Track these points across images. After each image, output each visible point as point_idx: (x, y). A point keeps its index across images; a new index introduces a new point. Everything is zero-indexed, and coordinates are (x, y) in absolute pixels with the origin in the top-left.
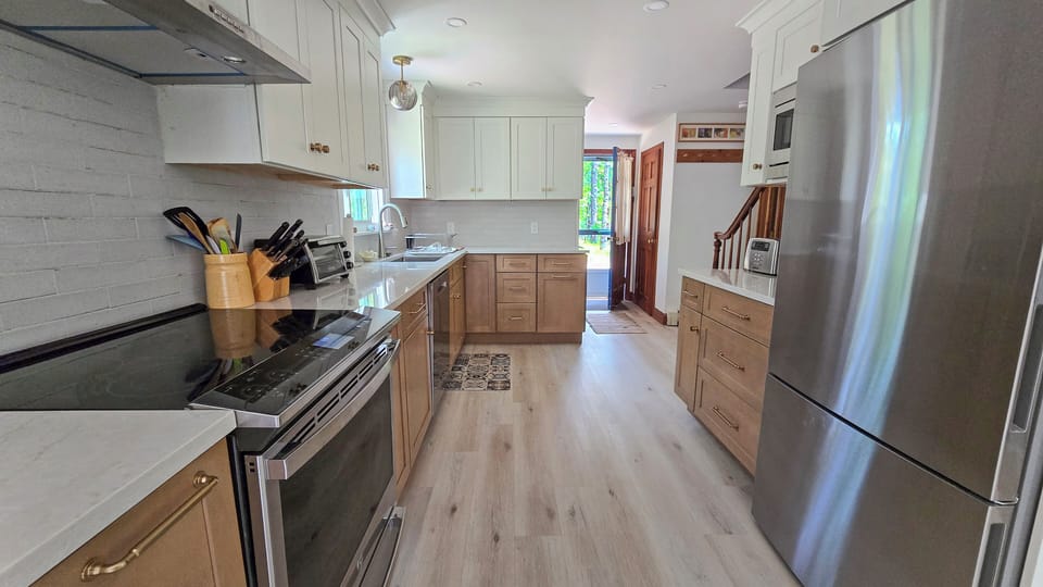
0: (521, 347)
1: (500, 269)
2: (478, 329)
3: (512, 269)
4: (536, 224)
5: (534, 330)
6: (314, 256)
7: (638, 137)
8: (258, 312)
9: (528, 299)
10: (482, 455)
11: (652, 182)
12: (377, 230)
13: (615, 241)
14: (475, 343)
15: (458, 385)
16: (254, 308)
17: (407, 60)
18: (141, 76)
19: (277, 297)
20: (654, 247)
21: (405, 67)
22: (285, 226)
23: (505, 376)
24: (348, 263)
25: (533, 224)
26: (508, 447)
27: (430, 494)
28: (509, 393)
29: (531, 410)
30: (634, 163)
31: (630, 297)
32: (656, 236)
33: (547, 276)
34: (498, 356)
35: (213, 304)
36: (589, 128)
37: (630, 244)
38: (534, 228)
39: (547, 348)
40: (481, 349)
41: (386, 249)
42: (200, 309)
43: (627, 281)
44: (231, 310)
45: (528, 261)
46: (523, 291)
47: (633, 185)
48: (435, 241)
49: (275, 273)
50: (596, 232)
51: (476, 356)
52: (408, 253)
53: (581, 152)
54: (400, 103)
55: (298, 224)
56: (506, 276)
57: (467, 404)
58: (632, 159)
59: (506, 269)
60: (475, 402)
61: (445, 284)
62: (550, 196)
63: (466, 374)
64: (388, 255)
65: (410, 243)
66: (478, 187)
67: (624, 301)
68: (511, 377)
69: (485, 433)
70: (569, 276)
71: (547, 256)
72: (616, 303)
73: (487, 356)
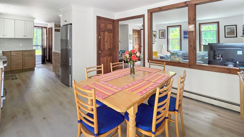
1: (12, 54)
3: (16, 54)
4: (22, 44)
5: (22, 69)
7: (47, 24)
9: (20, 61)
11: (51, 35)
13: (42, 47)
20: (52, 48)
25: (20, 44)
26: (20, 85)
30: (47, 30)
31: (47, 61)
32: (52, 46)
33: (25, 55)
34: (12, 75)
36: (35, 22)
37: (47, 48)
43: (46, 57)
45: (20, 52)
46: (19, 59)
47: (47, 35)
50: (38, 46)
51: (5, 76)
53: (33, 26)
56: (14, 56)
58: (46, 29)
59: (14, 54)
62: (26, 37)
66: (5, 35)
67: (46, 62)
68: (17, 77)
70: (31, 55)
71: (25, 51)
72: (43, 62)
73: (9, 76)
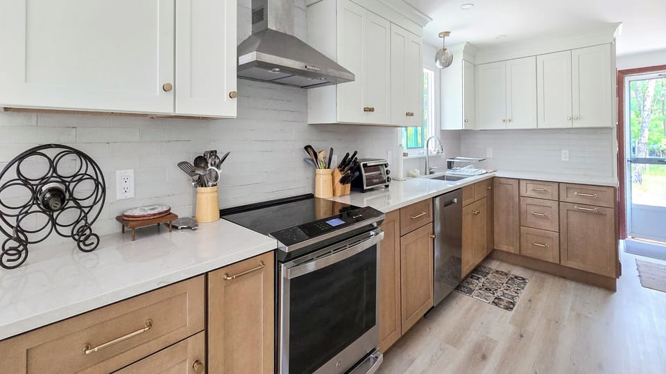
0: (543, 275)
1: (523, 193)
2: (504, 248)
3: (533, 194)
4: (567, 151)
5: (558, 262)
6: (365, 172)
8: (334, 203)
9: (550, 227)
10: (461, 354)
12: (425, 155)
14: (502, 261)
15: (470, 292)
16: (332, 199)
17: (447, 33)
18: (302, 87)
19: (343, 195)
21: (446, 38)
22: (348, 155)
23: (513, 297)
24: (388, 178)
25: (563, 151)
26: (484, 357)
27: (412, 362)
28: (510, 314)
29: (522, 336)
33: (569, 206)
34: (516, 277)
35: (317, 196)
36: (620, 50)
38: (565, 155)
39: (571, 285)
40: (504, 267)
41: (430, 169)
42: (310, 196)
44: (323, 199)
45: (550, 189)
46: (545, 218)
48: (469, 164)
49: (343, 181)
51: (497, 272)
52: (449, 173)
54: (441, 63)
55: (355, 153)
56: (529, 201)
57: (470, 309)
59: (529, 193)
60: (476, 310)
61: (456, 200)
62: (577, 124)
63: (481, 284)
64: (431, 173)
65: (450, 165)
66: (508, 118)
68: (518, 301)
69: (473, 337)
70: (596, 210)
71: (570, 186)
73: (506, 274)
